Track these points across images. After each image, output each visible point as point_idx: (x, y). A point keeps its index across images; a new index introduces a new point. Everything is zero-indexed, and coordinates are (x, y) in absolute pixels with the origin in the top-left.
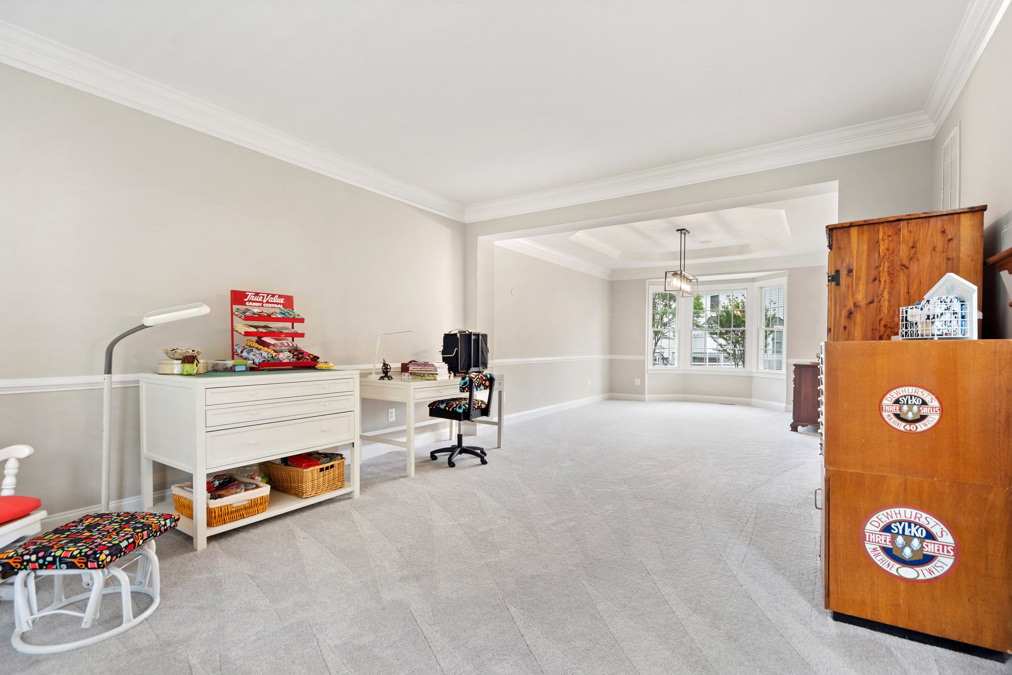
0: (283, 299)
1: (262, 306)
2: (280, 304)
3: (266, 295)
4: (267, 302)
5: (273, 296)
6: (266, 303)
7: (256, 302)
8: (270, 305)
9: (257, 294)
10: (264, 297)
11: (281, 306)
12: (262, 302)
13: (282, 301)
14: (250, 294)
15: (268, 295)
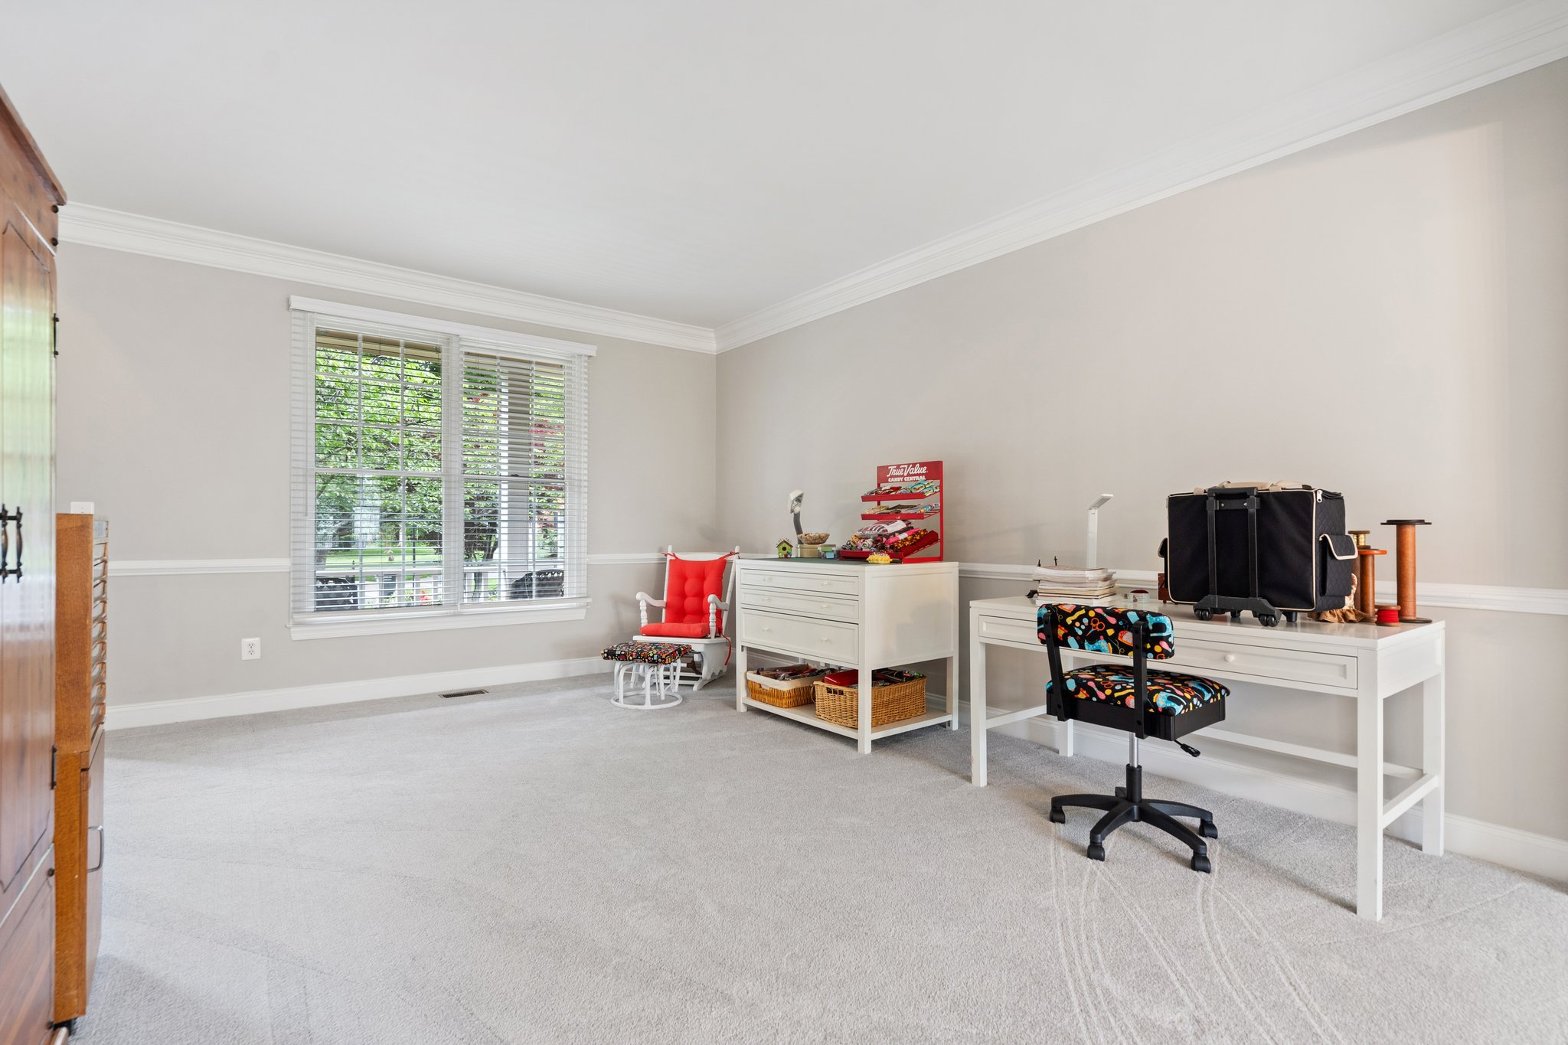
0: (925, 468)
1: (904, 481)
2: (922, 475)
3: (906, 466)
4: (909, 475)
5: (914, 465)
6: (907, 476)
7: (898, 476)
8: (911, 478)
9: (898, 467)
10: (904, 468)
11: (922, 478)
12: (903, 476)
13: (924, 470)
14: (892, 468)
15: (909, 465)
